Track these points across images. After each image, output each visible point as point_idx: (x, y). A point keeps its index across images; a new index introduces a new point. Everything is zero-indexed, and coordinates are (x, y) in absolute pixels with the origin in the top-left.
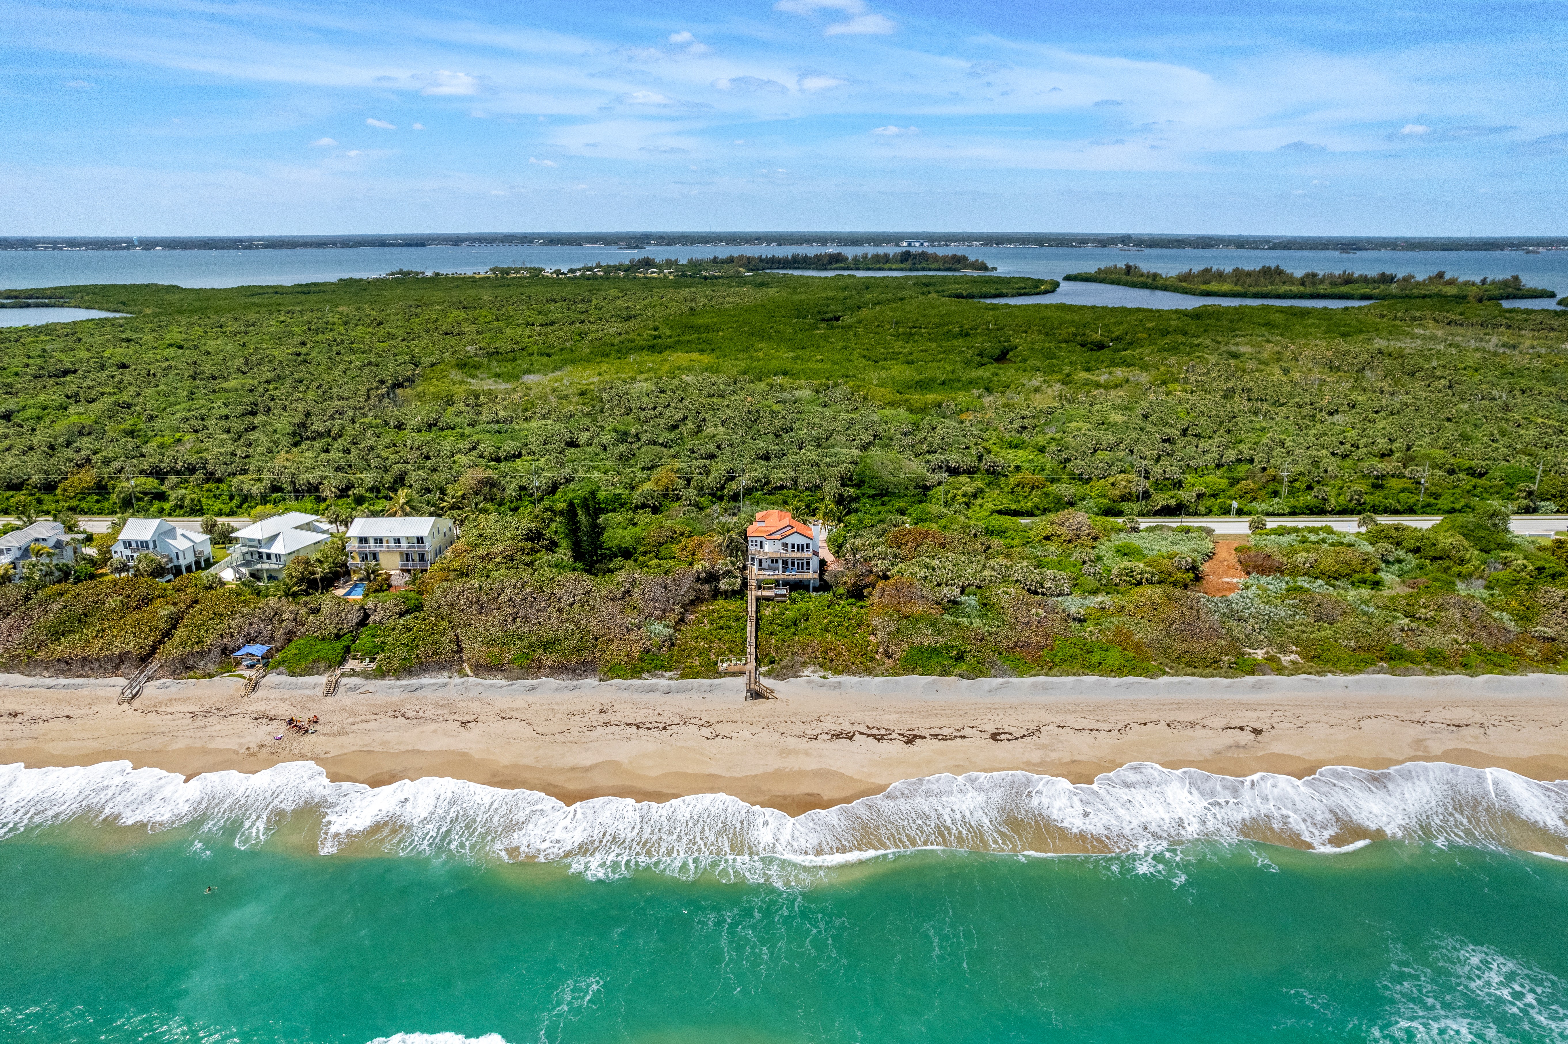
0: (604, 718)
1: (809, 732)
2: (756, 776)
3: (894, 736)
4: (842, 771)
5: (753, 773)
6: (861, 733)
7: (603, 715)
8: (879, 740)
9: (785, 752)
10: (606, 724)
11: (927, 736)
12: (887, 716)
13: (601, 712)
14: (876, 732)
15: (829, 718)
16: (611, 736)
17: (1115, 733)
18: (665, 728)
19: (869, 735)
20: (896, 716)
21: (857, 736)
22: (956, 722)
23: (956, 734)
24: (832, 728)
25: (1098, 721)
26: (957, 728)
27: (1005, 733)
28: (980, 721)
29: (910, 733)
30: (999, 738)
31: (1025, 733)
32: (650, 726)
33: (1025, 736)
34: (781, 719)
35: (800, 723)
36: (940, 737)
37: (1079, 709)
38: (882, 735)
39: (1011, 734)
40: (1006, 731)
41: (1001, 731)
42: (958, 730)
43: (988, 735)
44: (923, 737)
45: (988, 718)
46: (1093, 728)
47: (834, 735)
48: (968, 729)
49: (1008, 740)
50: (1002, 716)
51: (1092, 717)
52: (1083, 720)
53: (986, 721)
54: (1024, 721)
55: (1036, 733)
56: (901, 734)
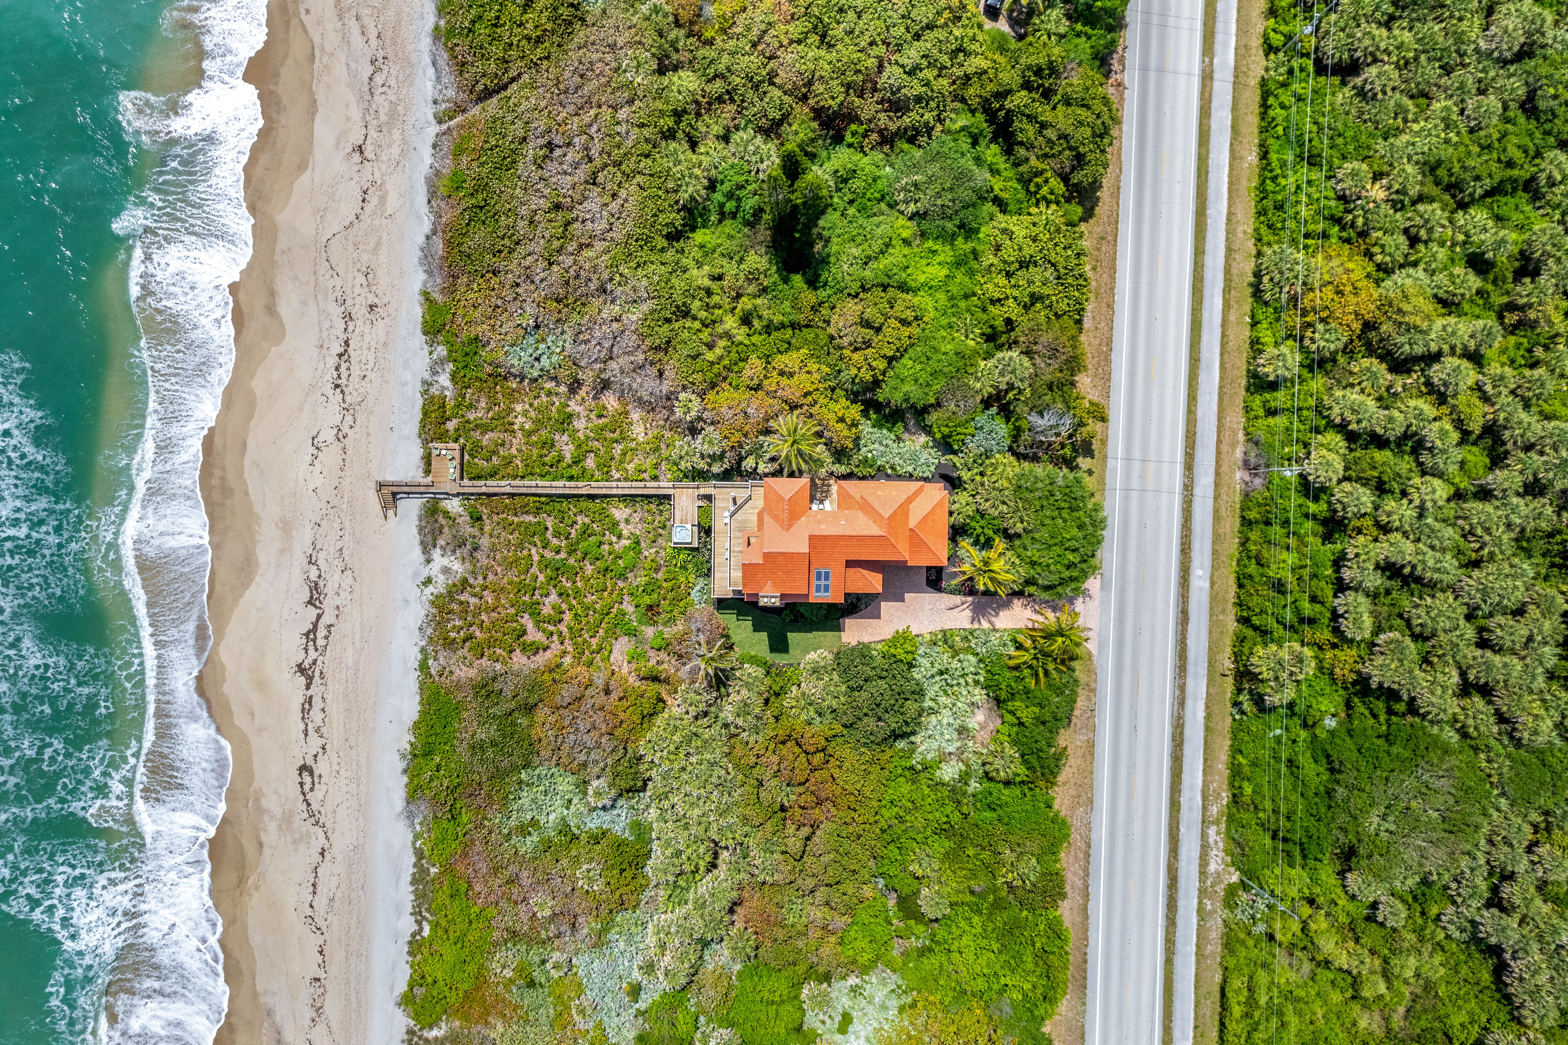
0: (360, 311)
1: (322, 556)
2: (246, 493)
3: (312, 654)
4: (253, 587)
5: (250, 491)
6: (319, 617)
7: (364, 310)
8: (307, 635)
9: (286, 527)
10: (348, 317)
11: (309, 693)
12: (350, 651)
13: (372, 307)
14: (321, 632)
15: (350, 581)
16: (326, 325)
17: (309, 911)
18: (337, 386)
19: (315, 625)
20: (350, 663)
21: (313, 612)
22: (335, 733)
23: (310, 725)
24: (329, 584)
25: (332, 900)
26: (324, 730)
27: (313, 783)
28: (335, 760)
29: (317, 673)
30: (305, 774)
31: (315, 806)
32: (344, 366)
33: (309, 805)
34: (347, 524)
35: (339, 545)
36: (307, 706)
37: (354, 886)
38: (314, 641)
39: (312, 790)
40: (317, 786)
41: (316, 780)
42: (318, 730)
43: (310, 761)
44: (308, 687)
45: (342, 772)
46: (318, 891)
47: (316, 584)
48: (321, 742)
49: (302, 784)
50: (345, 789)
51: (339, 895)
52: (334, 882)
53: (335, 767)
54: (334, 812)
55: (312, 820)
56: (315, 662)
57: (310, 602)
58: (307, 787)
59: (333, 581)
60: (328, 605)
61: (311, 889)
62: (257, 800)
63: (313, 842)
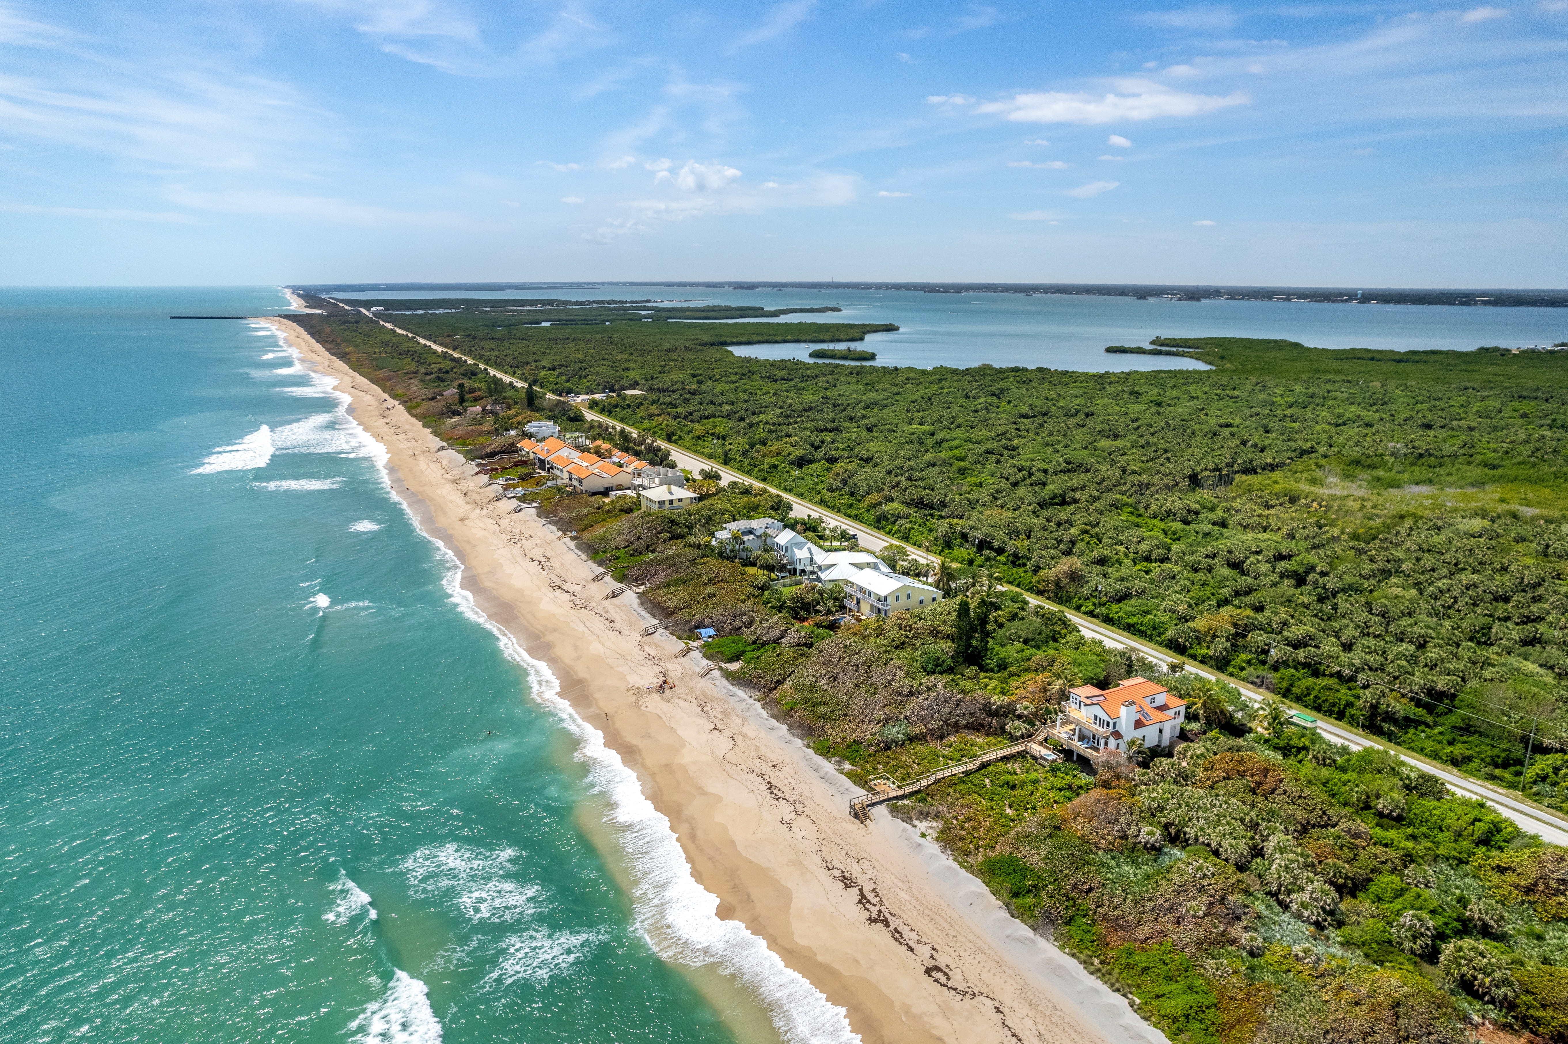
0: (767, 770)
1: (835, 862)
3: (874, 909)
7: (770, 768)
8: (860, 901)
9: (795, 863)
10: (761, 775)
13: (774, 765)
14: (870, 896)
15: (868, 863)
16: (748, 783)
18: (778, 799)
19: (862, 895)
20: (908, 898)
21: (854, 889)
22: (933, 936)
23: (911, 943)
24: (853, 872)
25: (1040, 1035)
26: (923, 940)
27: (946, 974)
28: (950, 950)
29: (888, 915)
30: (933, 973)
31: (960, 988)
32: (776, 791)
33: (955, 989)
34: (840, 842)
35: (844, 853)
36: (897, 935)
37: (1048, 1013)
38: (869, 902)
39: (948, 979)
40: (950, 973)
41: (947, 970)
42: (919, 942)
43: (930, 963)
44: (887, 925)
45: (962, 954)
46: (1021, 1036)
47: (844, 877)
48: (928, 947)
49: (936, 981)
50: (976, 962)
51: (1042, 1029)
52: (1029, 1023)
53: (954, 954)
54: (981, 980)
55: (968, 996)
56: (880, 911)
57: (847, 887)
58: (943, 979)
59: (855, 870)
60: (863, 880)
61: (1015, 1040)
62: (908, 1013)
63: (983, 1009)
